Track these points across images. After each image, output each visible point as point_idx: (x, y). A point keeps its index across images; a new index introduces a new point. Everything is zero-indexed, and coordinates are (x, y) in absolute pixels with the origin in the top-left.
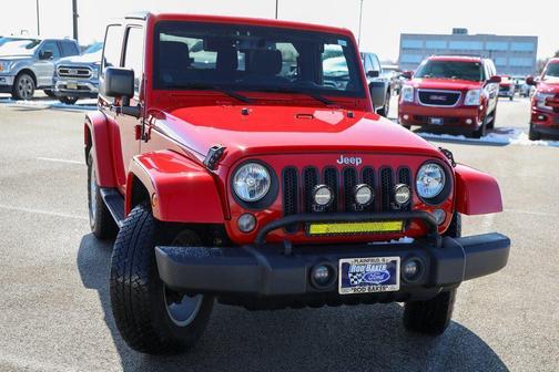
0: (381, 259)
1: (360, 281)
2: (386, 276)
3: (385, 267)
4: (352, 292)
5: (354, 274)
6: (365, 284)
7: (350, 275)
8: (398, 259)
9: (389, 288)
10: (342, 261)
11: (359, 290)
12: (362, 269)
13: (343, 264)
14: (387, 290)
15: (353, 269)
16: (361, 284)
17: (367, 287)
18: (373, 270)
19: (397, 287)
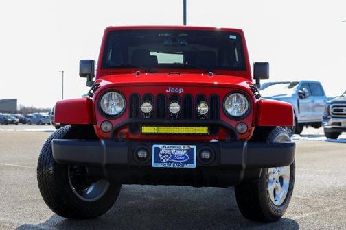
0: (182, 146)
1: (168, 159)
2: (186, 158)
3: (185, 152)
4: (162, 166)
5: (163, 155)
6: (171, 162)
7: (160, 155)
8: (194, 147)
9: (188, 166)
10: (154, 146)
11: (166, 165)
12: (169, 152)
13: (155, 148)
14: (186, 167)
15: (162, 152)
16: (168, 162)
17: (172, 164)
18: (176, 153)
19: (194, 165)
